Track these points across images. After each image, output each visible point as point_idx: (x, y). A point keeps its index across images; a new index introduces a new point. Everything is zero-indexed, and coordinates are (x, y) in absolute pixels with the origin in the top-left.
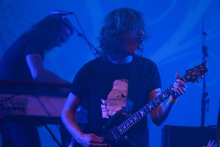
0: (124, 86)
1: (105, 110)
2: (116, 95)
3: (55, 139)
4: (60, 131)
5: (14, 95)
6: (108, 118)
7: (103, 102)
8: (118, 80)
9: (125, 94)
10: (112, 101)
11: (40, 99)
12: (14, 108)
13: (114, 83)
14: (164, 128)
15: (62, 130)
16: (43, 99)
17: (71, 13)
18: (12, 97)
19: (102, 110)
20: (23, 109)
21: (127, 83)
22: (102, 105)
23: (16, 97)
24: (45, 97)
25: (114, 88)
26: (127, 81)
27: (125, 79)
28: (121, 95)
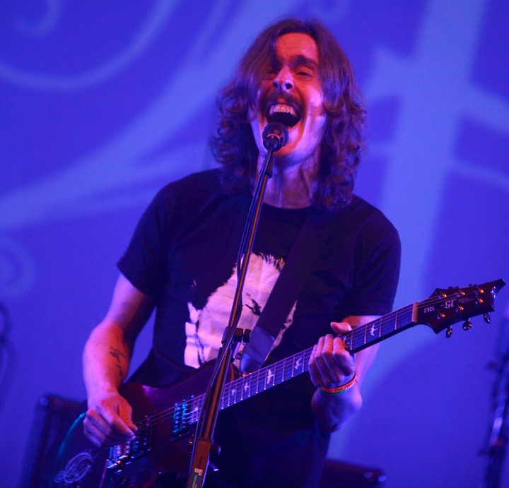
1: (194, 340)
7: (193, 314)
8: (253, 256)
19: (187, 340)
22: (188, 325)
26: (281, 266)
28: (251, 305)
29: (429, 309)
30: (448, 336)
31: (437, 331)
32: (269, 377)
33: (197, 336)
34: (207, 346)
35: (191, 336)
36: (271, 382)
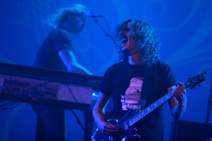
0: (139, 83)
1: (124, 104)
2: (133, 91)
3: (79, 122)
4: (84, 116)
5: (48, 82)
6: (127, 110)
7: (122, 97)
8: (134, 78)
9: (140, 90)
10: (130, 97)
11: (69, 87)
12: (47, 93)
13: (131, 81)
14: (173, 121)
15: (86, 116)
16: (72, 88)
17: (102, 16)
18: (46, 83)
19: (123, 104)
20: (55, 94)
21: (142, 80)
22: (121, 100)
23: (49, 83)
24: (73, 85)
25: (131, 85)
26: (142, 79)
27: (140, 77)
28: (137, 91)
29: (188, 83)
30: (195, 89)
31: (192, 88)
32: (149, 110)
33: (125, 102)
34: (128, 104)
35: (123, 103)
36: (150, 111)
